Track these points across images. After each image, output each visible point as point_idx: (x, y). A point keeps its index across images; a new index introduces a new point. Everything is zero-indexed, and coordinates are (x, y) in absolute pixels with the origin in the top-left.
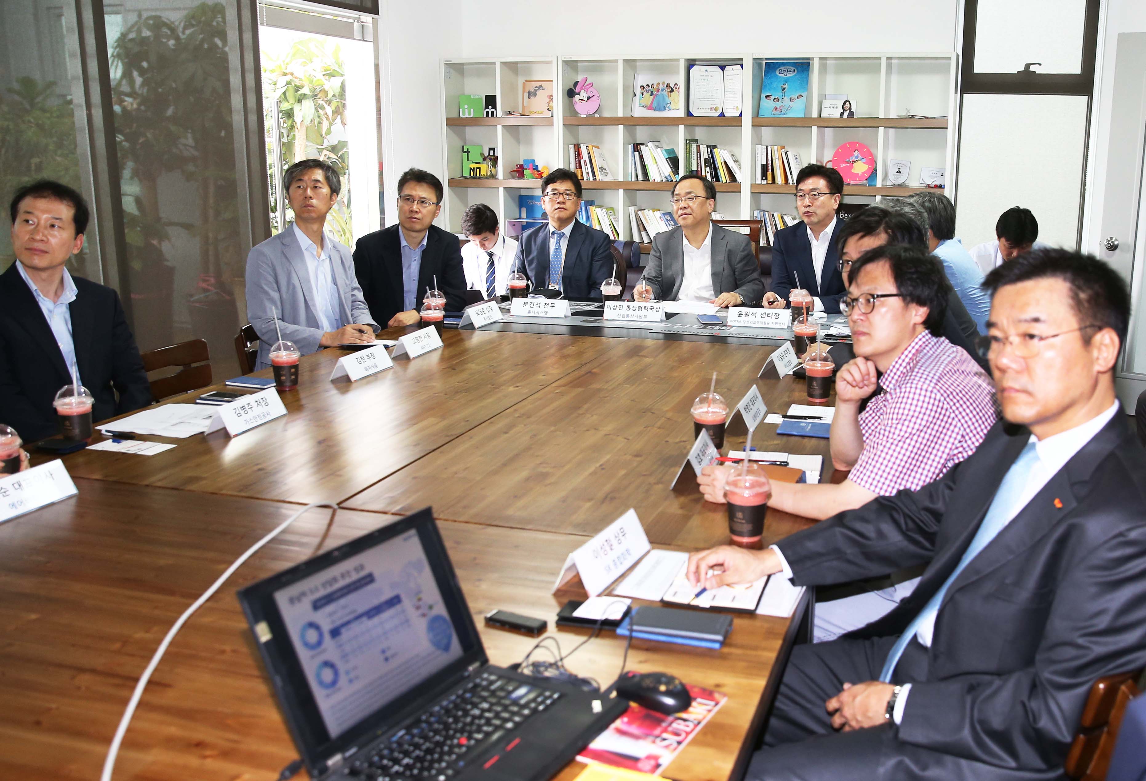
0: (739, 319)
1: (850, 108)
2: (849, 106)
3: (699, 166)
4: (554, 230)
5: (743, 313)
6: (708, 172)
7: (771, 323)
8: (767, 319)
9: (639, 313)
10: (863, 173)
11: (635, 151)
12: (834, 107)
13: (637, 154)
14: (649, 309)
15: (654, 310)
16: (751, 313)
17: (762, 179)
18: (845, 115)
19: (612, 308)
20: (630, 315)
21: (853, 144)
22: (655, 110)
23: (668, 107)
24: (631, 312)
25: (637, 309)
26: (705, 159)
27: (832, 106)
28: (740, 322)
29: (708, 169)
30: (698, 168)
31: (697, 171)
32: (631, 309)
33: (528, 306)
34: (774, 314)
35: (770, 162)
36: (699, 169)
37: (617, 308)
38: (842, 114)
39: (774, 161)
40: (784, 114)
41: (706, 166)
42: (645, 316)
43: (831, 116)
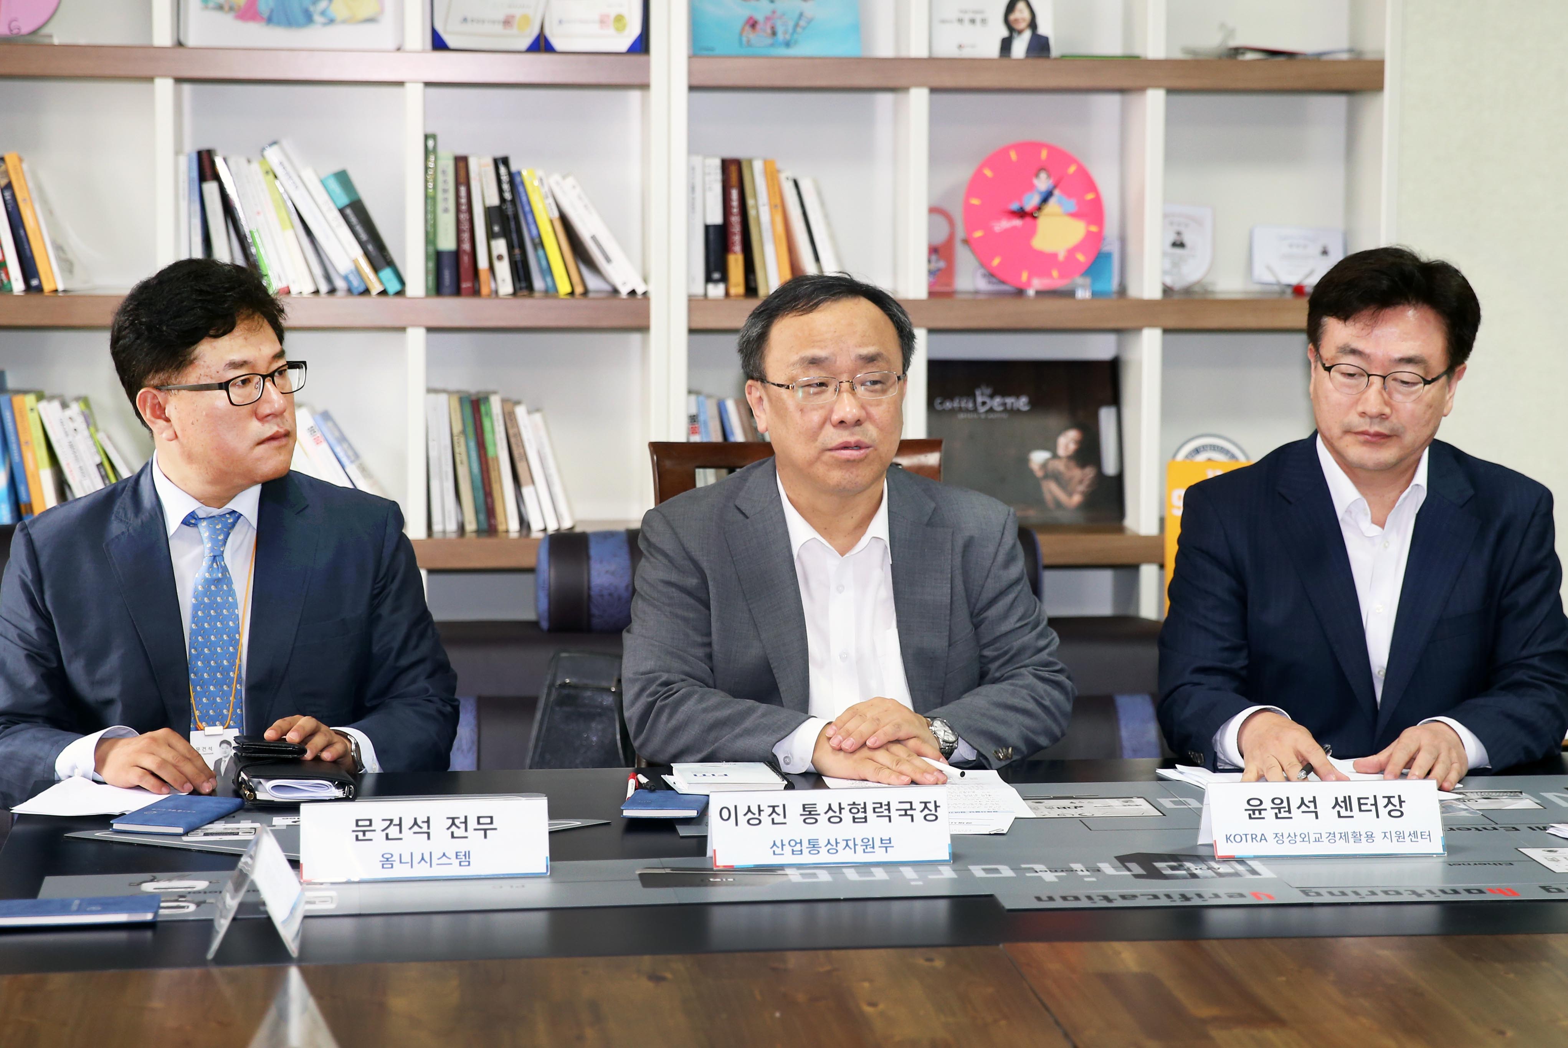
0: (1256, 826)
1: (1033, 25)
2: (1026, 15)
3: (466, 236)
4: (192, 505)
5: (1267, 804)
6: (500, 257)
7: (1378, 836)
8: (1362, 821)
9: (859, 831)
10: (1071, 252)
11: (202, 178)
12: (973, 21)
13: (210, 188)
14: (894, 814)
15: (918, 815)
16: (1295, 803)
17: (708, 279)
18: (1020, 47)
19: (742, 820)
20: (822, 843)
21: (1028, 149)
22: (269, 20)
23: (323, 13)
24: (823, 830)
25: (846, 816)
26: (489, 212)
27: (967, 17)
28: (1263, 838)
29: (500, 246)
30: (459, 240)
31: (457, 254)
32: (823, 819)
33: (378, 836)
34: (1382, 802)
35: (735, 220)
36: (466, 246)
37: (764, 816)
38: (1006, 45)
39: (752, 213)
40: (787, 44)
41: (491, 236)
42: (887, 844)
43: (967, 53)
